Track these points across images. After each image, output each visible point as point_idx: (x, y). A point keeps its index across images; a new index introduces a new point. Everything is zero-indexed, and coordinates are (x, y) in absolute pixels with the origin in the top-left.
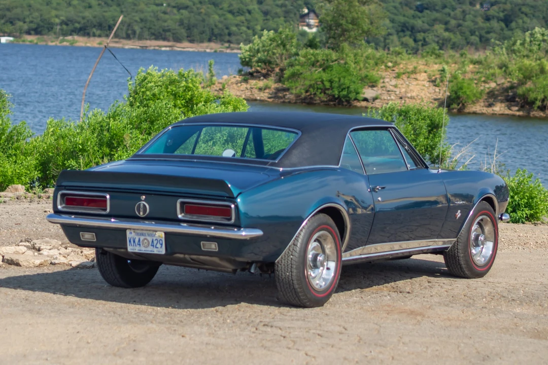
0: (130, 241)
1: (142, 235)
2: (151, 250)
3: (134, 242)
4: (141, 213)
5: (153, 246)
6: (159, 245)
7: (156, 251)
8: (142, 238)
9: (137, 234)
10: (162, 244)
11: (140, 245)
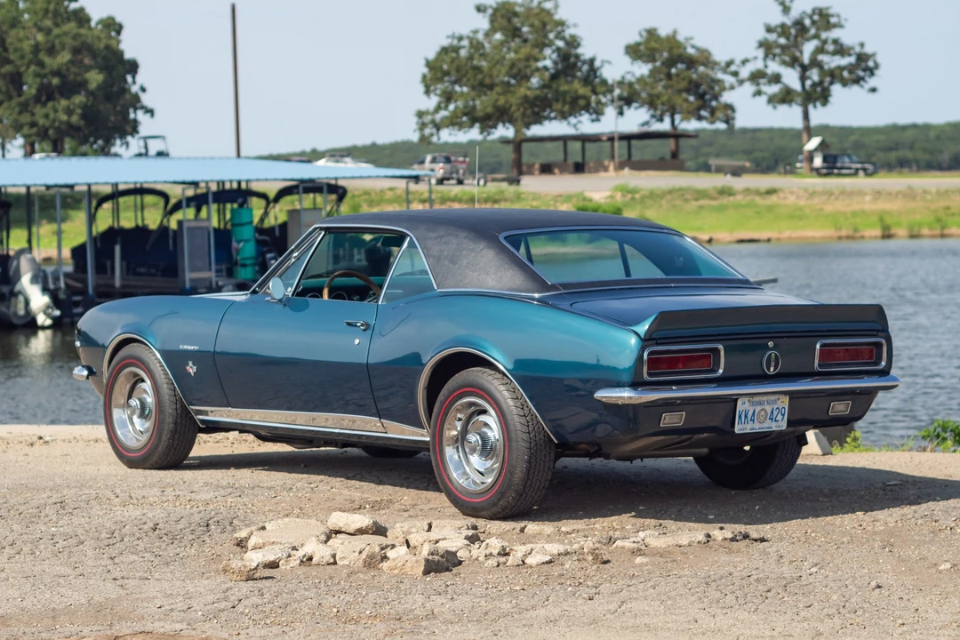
0: (740, 417)
1: (760, 403)
2: (767, 426)
3: (746, 417)
4: (772, 369)
5: (772, 419)
6: (780, 417)
7: (774, 427)
8: (758, 409)
9: (753, 404)
10: (783, 415)
11: (753, 420)
